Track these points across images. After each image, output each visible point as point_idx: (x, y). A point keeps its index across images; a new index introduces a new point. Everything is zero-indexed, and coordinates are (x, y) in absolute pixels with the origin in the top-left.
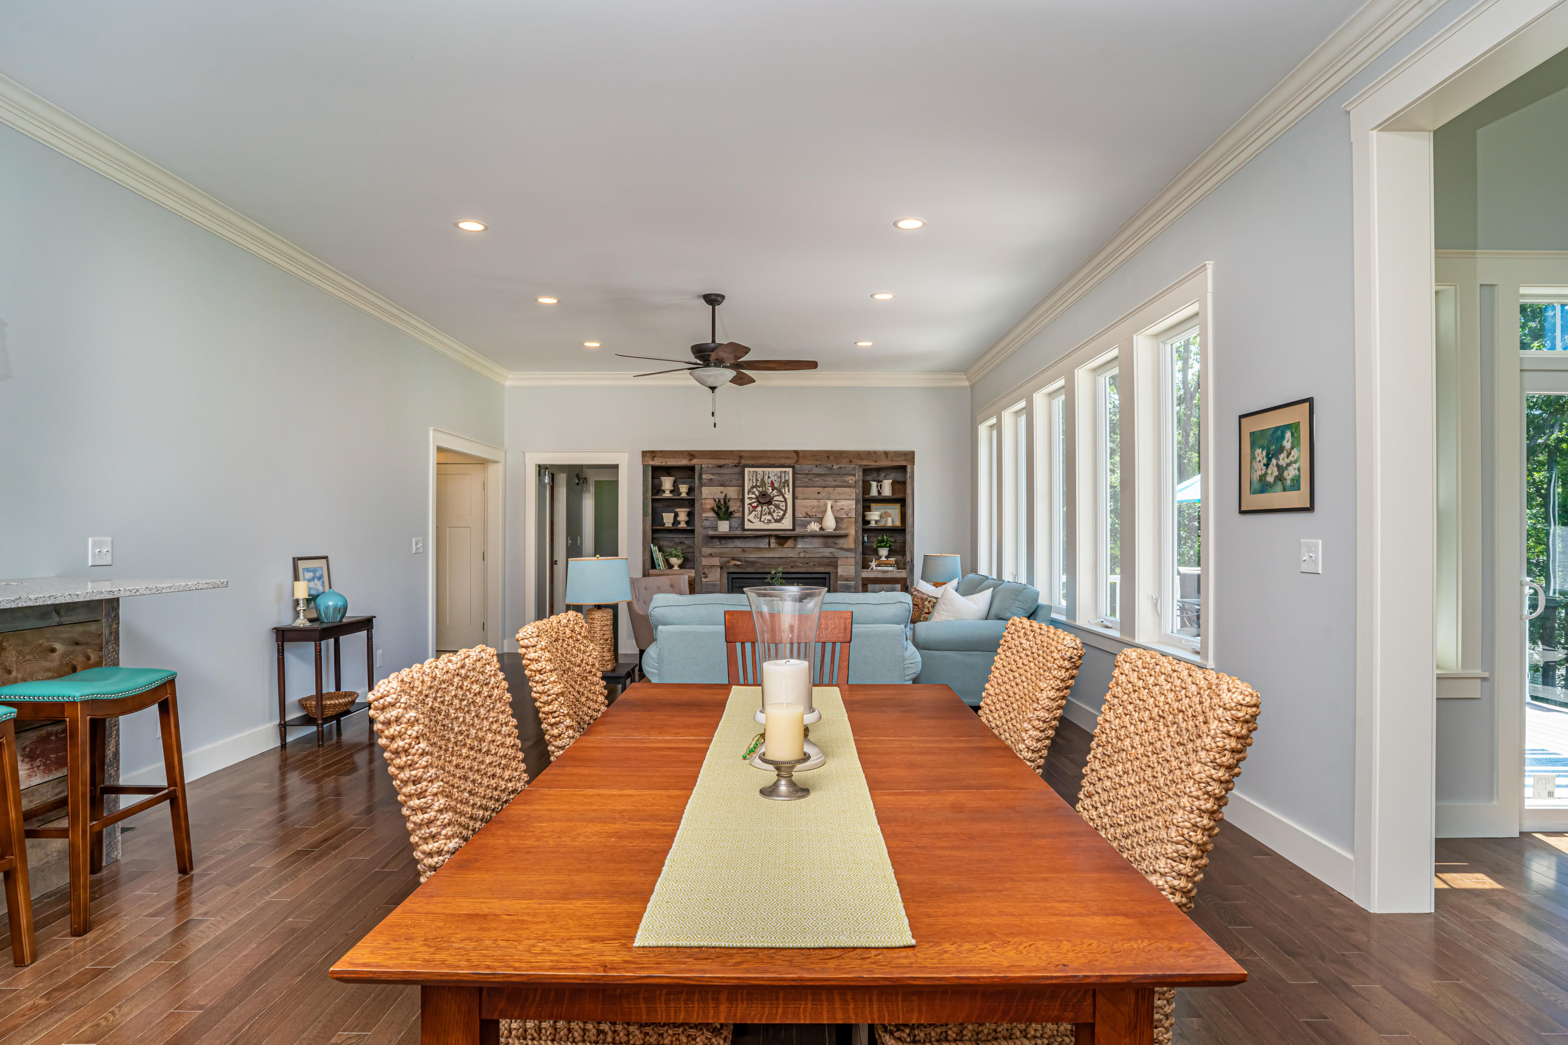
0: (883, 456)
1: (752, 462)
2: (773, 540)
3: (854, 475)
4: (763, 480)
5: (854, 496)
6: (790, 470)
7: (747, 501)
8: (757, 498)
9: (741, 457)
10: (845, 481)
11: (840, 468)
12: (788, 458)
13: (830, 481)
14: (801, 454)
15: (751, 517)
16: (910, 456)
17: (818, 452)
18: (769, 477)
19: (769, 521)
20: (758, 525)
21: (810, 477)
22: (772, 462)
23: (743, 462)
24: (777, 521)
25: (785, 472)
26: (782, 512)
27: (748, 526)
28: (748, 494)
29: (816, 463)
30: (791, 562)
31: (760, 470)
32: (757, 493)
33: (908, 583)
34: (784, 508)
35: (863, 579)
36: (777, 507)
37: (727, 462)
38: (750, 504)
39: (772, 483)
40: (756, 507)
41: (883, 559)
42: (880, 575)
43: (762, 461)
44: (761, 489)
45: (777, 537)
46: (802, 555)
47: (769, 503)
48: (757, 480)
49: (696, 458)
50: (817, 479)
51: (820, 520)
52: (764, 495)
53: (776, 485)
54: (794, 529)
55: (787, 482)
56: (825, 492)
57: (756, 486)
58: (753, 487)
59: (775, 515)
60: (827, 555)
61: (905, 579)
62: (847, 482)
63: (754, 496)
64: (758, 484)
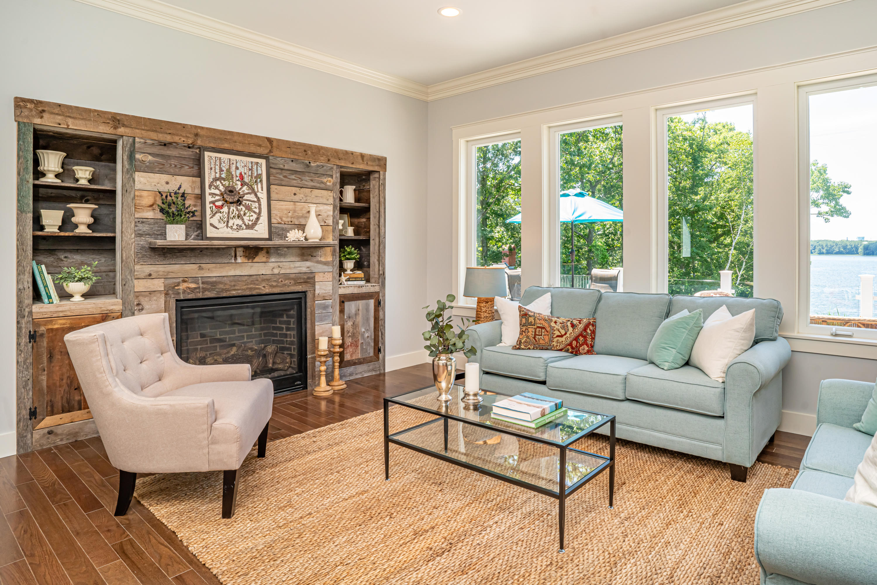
0: (360, 158)
1: (212, 145)
2: (240, 252)
3: (332, 176)
4: (229, 170)
5: (331, 201)
6: (263, 162)
7: (209, 199)
8: (222, 194)
9: (197, 135)
10: (322, 182)
11: (318, 166)
12: (260, 146)
13: (307, 180)
14: (275, 144)
15: (215, 221)
16: (382, 162)
17: (295, 143)
18: (237, 168)
19: (239, 228)
20: (224, 232)
21: (285, 173)
22: (239, 148)
23: (199, 142)
24: (249, 227)
25: (257, 163)
26: (255, 216)
27: (210, 232)
28: (210, 188)
29: (292, 157)
30: (264, 280)
31: (225, 157)
32: (222, 188)
33: (381, 298)
34: (257, 211)
35: (341, 296)
36: (248, 208)
37: (176, 139)
38: (213, 203)
39: (242, 177)
40: (222, 207)
41: (349, 272)
42: (356, 291)
43: (226, 146)
44: (226, 183)
45: (246, 248)
46: (276, 271)
47: (239, 202)
48: (221, 170)
49: (124, 126)
50: (293, 177)
51: (302, 227)
52: (231, 191)
53: (246, 180)
54: (270, 239)
55: (259, 176)
56: (302, 193)
57: (220, 179)
58: (216, 179)
59: (246, 218)
60: (304, 270)
61: (378, 293)
62: (325, 184)
63: (217, 192)
64: (223, 176)
